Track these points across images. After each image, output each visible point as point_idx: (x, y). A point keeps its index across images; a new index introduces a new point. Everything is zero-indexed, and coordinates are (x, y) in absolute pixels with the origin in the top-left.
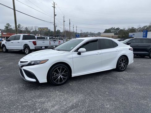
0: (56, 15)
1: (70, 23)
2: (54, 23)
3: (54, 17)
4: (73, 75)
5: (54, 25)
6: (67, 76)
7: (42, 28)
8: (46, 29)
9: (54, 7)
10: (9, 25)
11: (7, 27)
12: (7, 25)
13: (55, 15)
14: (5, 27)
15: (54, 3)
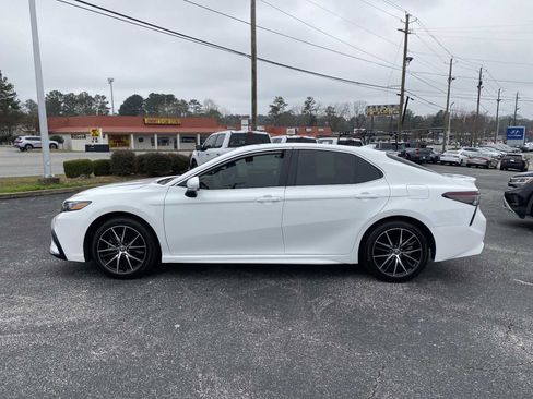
0: (411, 59)
1: (481, 83)
2: (403, 90)
3: (404, 66)
4: (166, 258)
5: (402, 95)
6: (143, 255)
7: (379, 107)
8: (391, 111)
9: (406, 32)
10: (281, 102)
11: (275, 109)
12: (276, 101)
13: (407, 59)
14: (270, 109)
15: (407, 16)
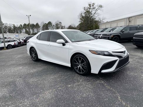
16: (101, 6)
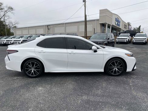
16: (12, 8)
